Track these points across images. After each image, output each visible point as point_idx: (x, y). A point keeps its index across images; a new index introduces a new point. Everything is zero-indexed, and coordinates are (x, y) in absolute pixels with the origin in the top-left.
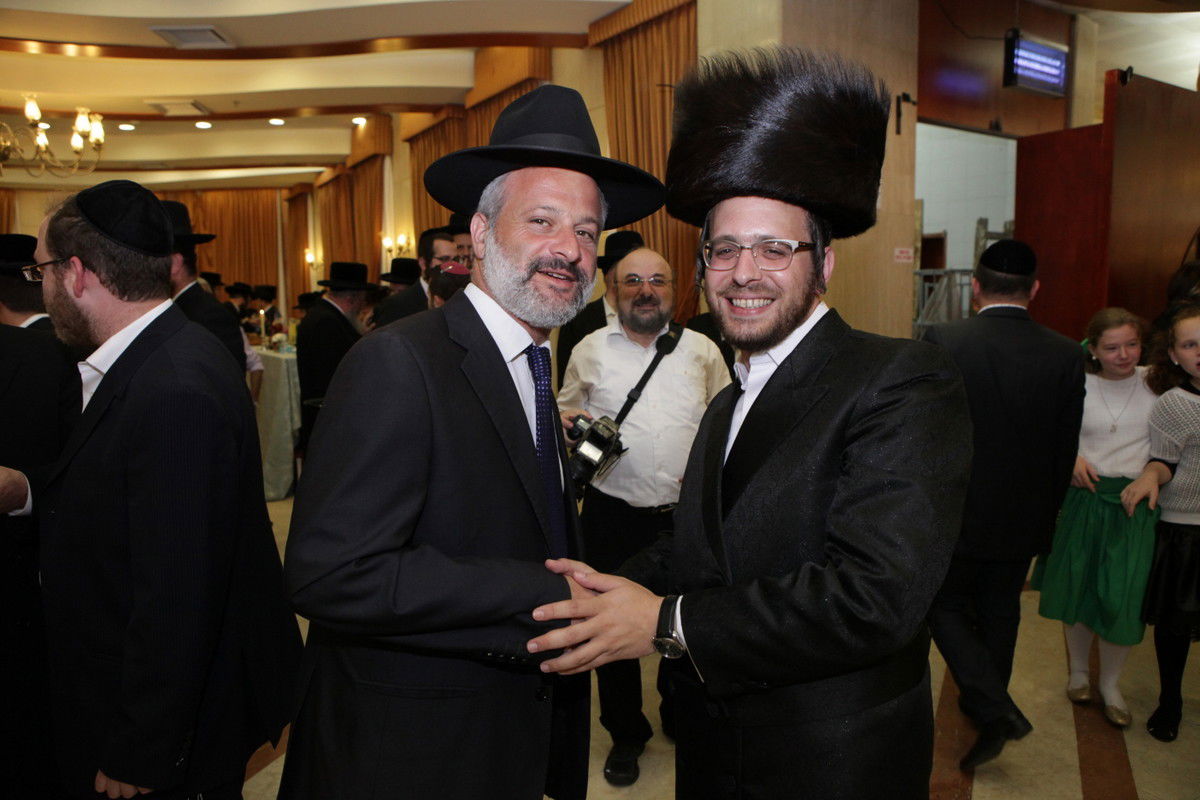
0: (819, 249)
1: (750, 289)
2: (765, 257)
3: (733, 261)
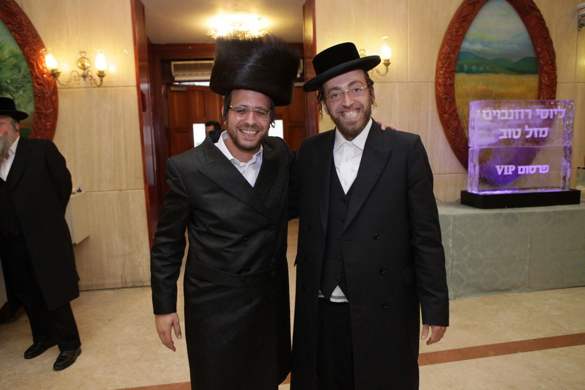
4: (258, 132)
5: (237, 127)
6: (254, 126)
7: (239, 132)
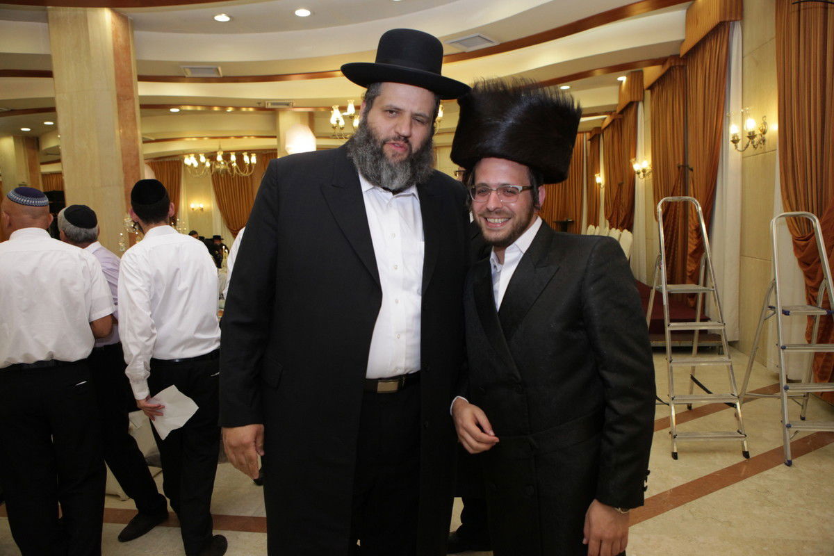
0: (535, 190)
1: (496, 213)
2: (505, 195)
3: (487, 196)
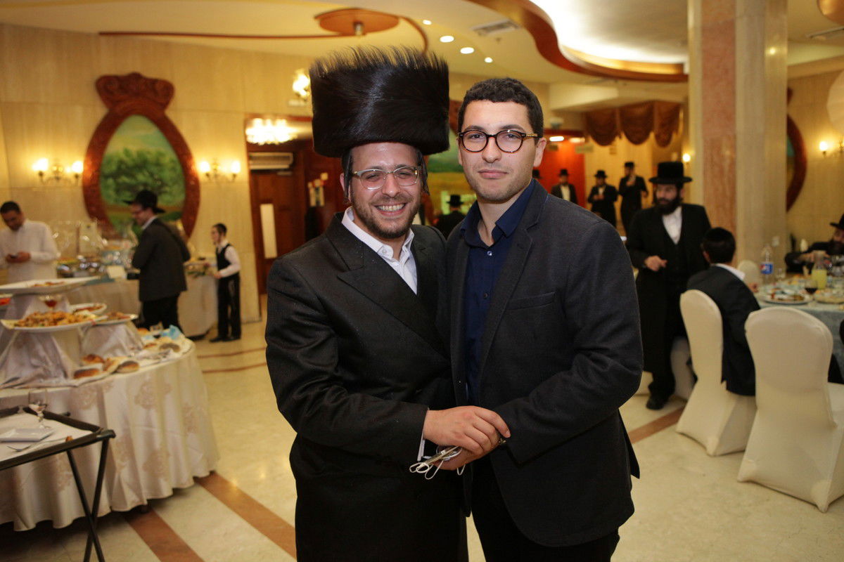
4: (405, 204)
5: (372, 204)
6: (397, 197)
7: (375, 211)
